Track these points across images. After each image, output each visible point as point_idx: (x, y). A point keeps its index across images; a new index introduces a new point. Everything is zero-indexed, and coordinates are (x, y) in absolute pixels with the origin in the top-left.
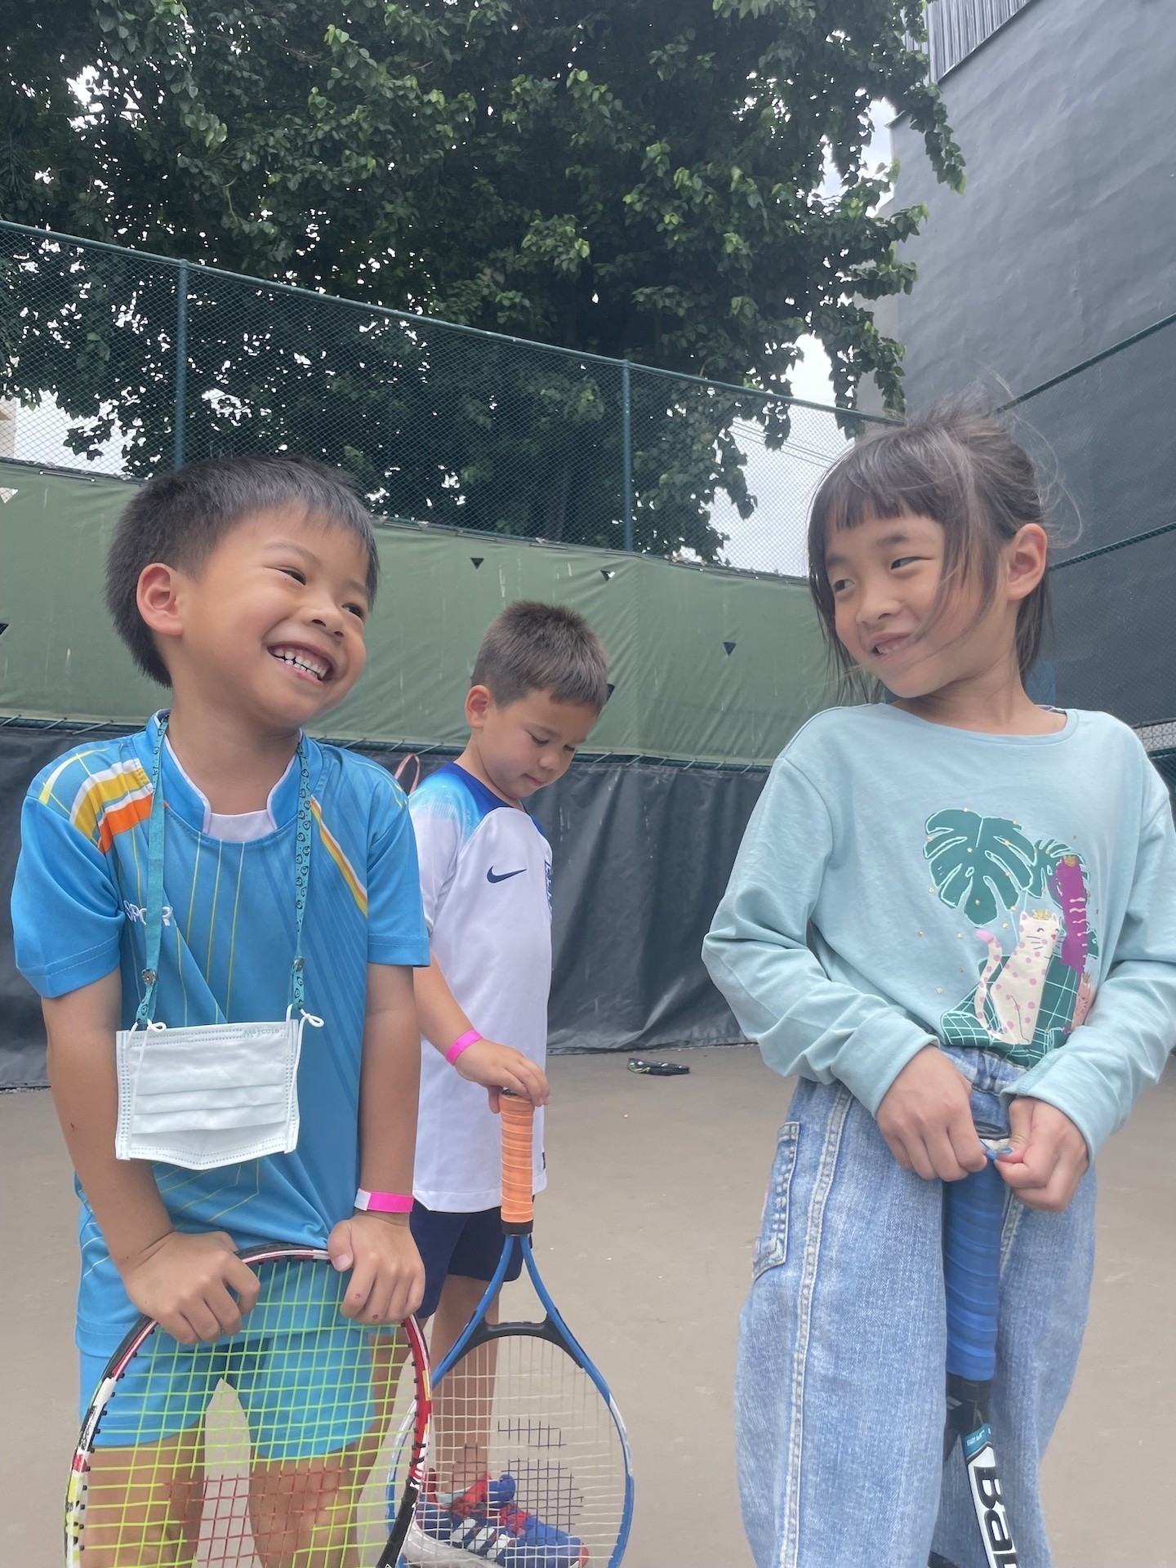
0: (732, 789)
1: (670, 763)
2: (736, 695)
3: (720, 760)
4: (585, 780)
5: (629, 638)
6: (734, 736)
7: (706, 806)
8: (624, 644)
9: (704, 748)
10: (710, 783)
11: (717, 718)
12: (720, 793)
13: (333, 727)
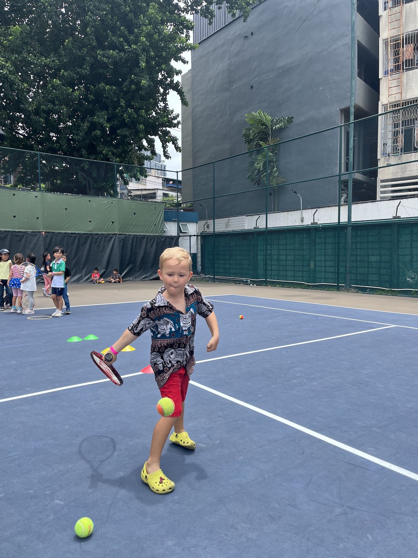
0: (135, 239)
1: (124, 235)
2: (136, 222)
3: (133, 234)
4: (109, 238)
5: (116, 214)
6: (135, 229)
7: (130, 242)
8: (115, 214)
9: (130, 232)
10: (131, 238)
11: (132, 226)
12: (133, 239)
13: (67, 230)
